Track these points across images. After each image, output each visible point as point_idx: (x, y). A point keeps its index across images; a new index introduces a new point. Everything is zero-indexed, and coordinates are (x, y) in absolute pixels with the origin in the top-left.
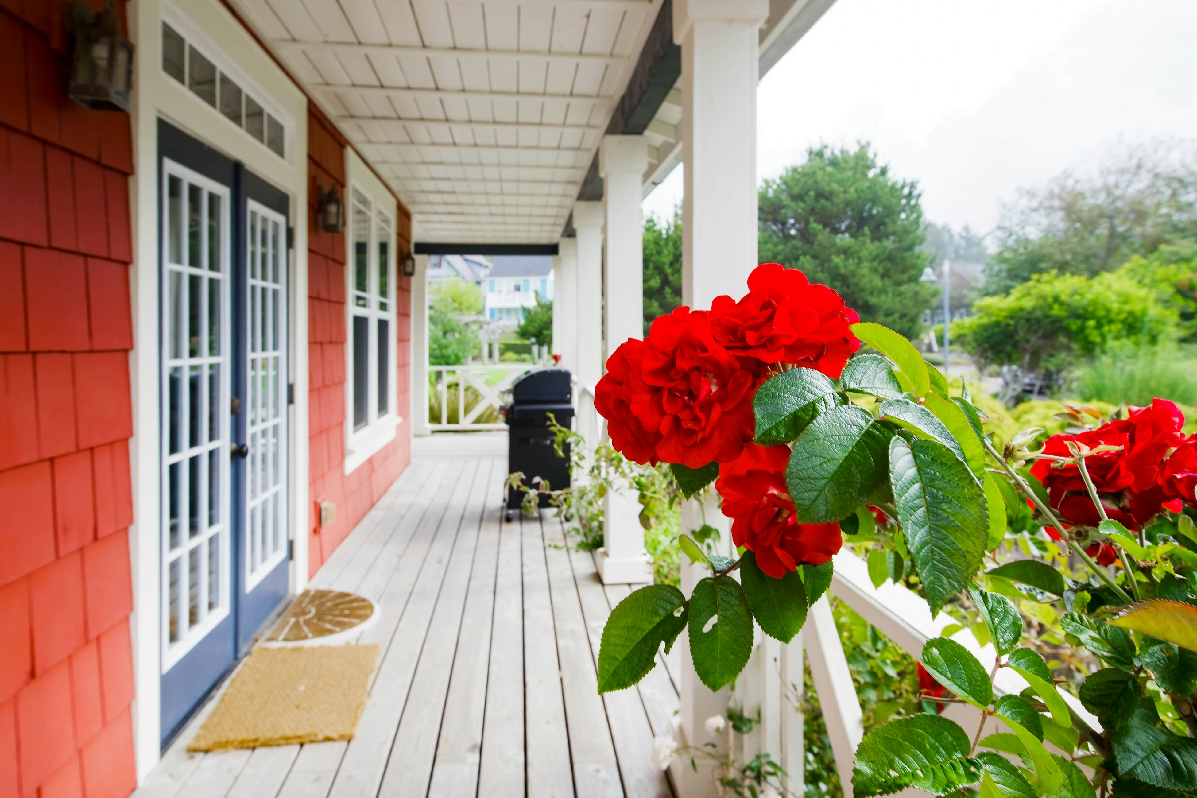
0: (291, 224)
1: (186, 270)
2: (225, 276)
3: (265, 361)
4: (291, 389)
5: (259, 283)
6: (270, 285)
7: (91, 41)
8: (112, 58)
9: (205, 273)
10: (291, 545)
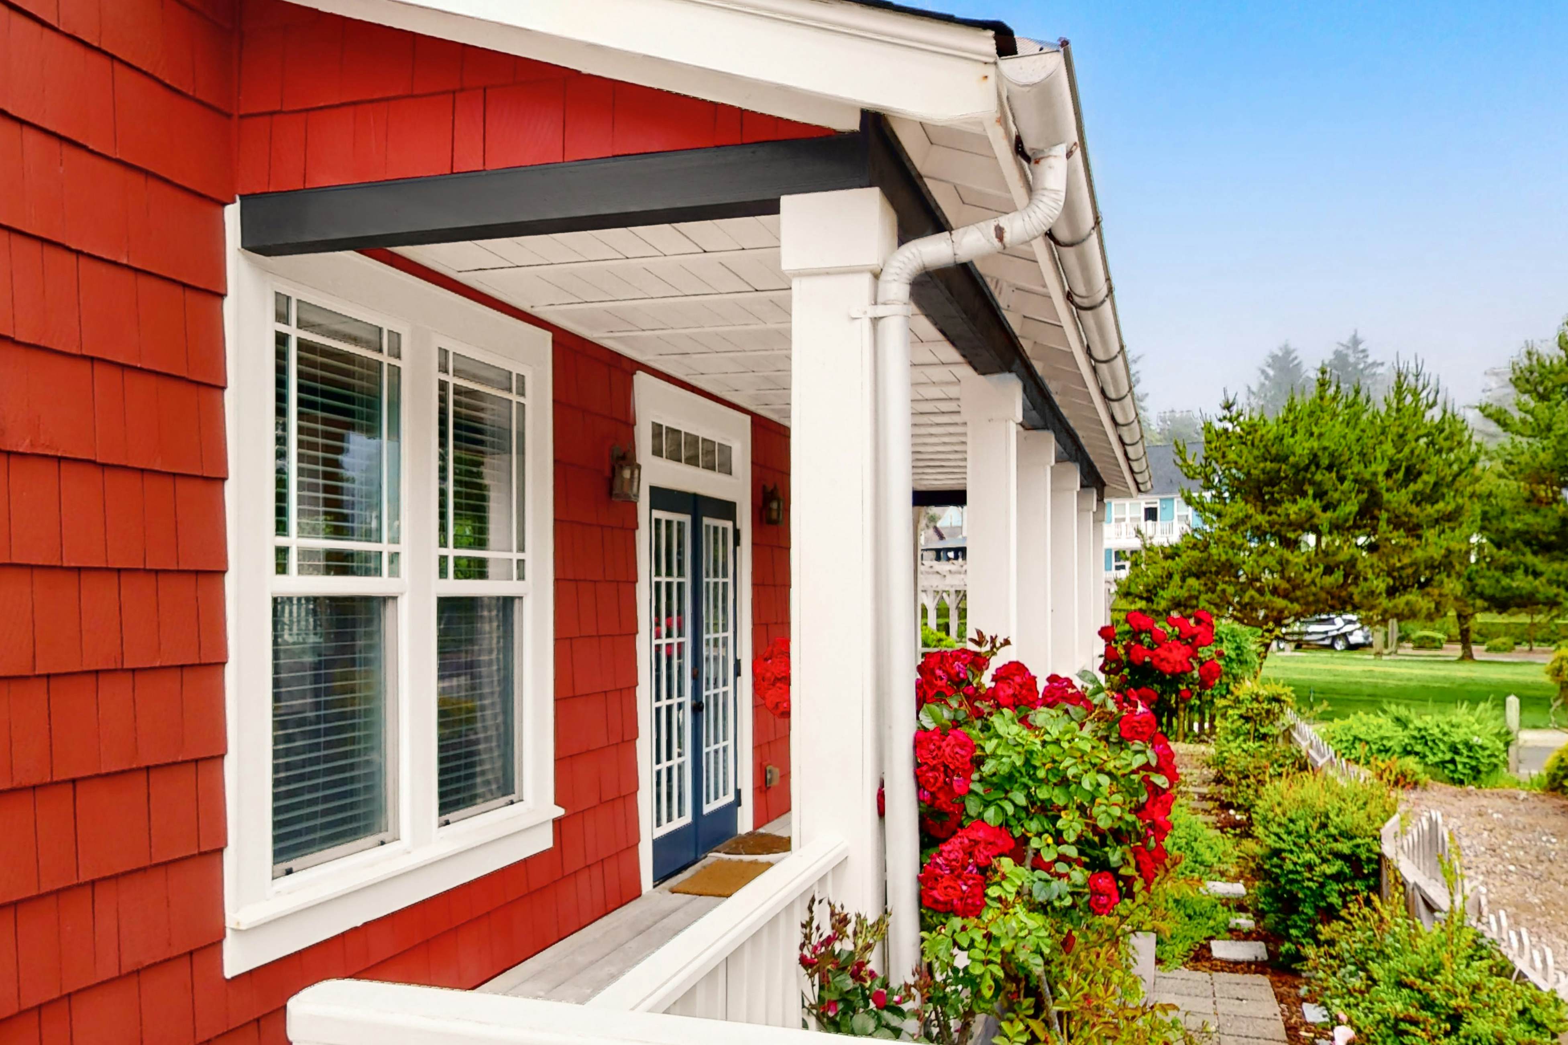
0: (738, 527)
1: (663, 579)
2: (687, 580)
3: (716, 640)
4: (737, 664)
5: (712, 580)
6: (720, 580)
7: (622, 468)
8: (632, 474)
9: (675, 580)
10: (738, 792)
